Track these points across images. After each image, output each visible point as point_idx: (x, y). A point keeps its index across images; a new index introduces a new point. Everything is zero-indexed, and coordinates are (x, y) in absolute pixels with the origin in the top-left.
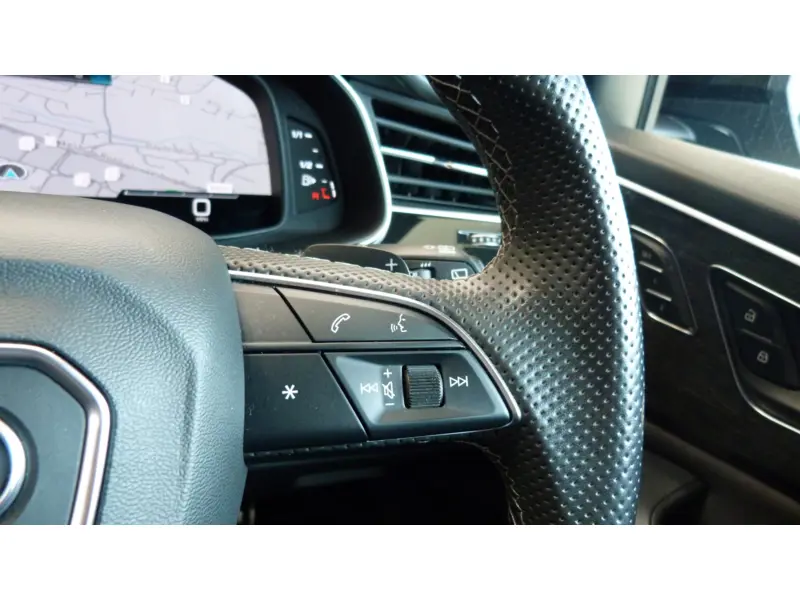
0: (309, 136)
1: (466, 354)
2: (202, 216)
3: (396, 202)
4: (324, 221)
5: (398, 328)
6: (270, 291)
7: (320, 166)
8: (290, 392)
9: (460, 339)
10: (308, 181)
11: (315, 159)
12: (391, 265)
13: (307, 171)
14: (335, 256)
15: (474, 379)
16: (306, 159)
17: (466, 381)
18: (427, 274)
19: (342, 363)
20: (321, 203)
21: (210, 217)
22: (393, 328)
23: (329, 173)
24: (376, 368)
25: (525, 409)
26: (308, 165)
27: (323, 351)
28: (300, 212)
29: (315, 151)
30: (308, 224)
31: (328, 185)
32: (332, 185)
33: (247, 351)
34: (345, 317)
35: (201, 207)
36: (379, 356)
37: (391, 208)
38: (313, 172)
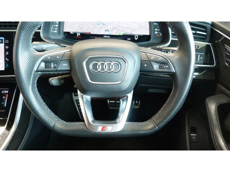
0: (157, 24)
1: (169, 63)
2: (136, 39)
3: (172, 37)
4: (159, 41)
5: (160, 59)
6: (145, 53)
7: (159, 30)
8: (145, 65)
9: (168, 61)
10: (156, 33)
11: (158, 29)
12: (163, 51)
13: (156, 31)
14: (154, 49)
15: (169, 66)
16: (156, 29)
17: (168, 67)
18: (171, 52)
19: (152, 63)
20: (158, 37)
21: (137, 39)
22: (159, 59)
23: (161, 31)
24: (156, 64)
25: (175, 71)
26: (157, 30)
27: (150, 61)
28: (154, 38)
29: (158, 27)
30: (155, 41)
31: (160, 34)
32: (161, 33)
33: (141, 60)
34: (153, 57)
35: (136, 37)
36: (157, 62)
37: (171, 39)
38: (157, 31)
